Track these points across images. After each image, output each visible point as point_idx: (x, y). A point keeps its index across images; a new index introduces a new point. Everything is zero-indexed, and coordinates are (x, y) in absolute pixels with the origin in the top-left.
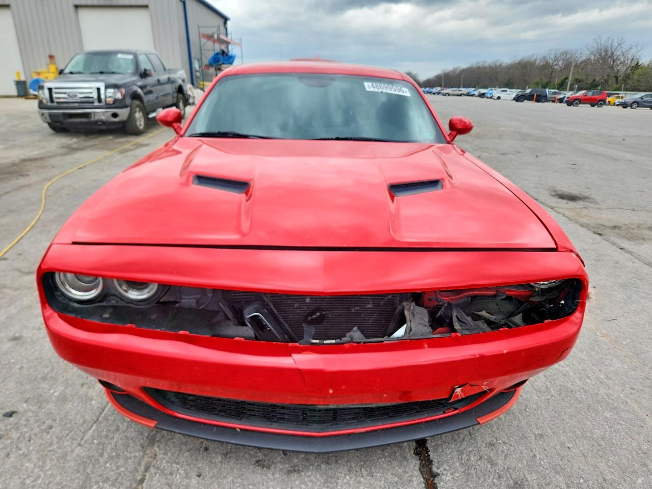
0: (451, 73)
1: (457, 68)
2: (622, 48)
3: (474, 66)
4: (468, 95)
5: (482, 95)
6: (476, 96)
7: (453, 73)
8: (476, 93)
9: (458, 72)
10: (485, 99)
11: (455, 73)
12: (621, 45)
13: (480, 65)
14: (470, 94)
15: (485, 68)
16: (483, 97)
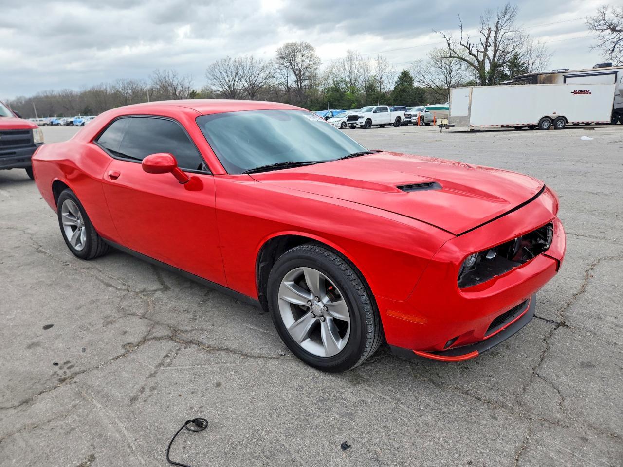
0: (15, 103)
1: (21, 97)
2: (177, 79)
3: (42, 95)
4: (52, 124)
5: (71, 124)
6: (61, 125)
7: (17, 103)
8: (61, 121)
9: (23, 102)
10: (74, 127)
11: (21, 103)
12: (176, 77)
13: (48, 94)
14: (53, 123)
15: (55, 97)
16: (72, 126)
